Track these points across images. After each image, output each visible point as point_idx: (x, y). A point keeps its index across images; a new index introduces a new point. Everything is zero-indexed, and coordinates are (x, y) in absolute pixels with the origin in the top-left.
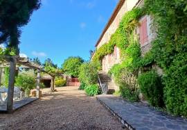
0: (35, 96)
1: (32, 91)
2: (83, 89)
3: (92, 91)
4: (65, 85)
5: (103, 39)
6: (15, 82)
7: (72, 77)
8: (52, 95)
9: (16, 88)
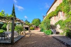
0: (23, 34)
1: (22, 32)
2: (42, 32)
3: (48, 33)
4: (33, 30)
5: (51, 9)
6: (15, 29)
7: (36, 26)
8: (30, 34)
9: (15, 32)
